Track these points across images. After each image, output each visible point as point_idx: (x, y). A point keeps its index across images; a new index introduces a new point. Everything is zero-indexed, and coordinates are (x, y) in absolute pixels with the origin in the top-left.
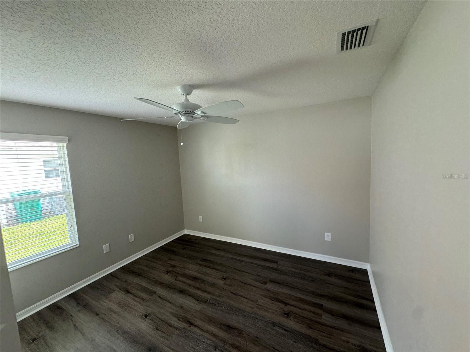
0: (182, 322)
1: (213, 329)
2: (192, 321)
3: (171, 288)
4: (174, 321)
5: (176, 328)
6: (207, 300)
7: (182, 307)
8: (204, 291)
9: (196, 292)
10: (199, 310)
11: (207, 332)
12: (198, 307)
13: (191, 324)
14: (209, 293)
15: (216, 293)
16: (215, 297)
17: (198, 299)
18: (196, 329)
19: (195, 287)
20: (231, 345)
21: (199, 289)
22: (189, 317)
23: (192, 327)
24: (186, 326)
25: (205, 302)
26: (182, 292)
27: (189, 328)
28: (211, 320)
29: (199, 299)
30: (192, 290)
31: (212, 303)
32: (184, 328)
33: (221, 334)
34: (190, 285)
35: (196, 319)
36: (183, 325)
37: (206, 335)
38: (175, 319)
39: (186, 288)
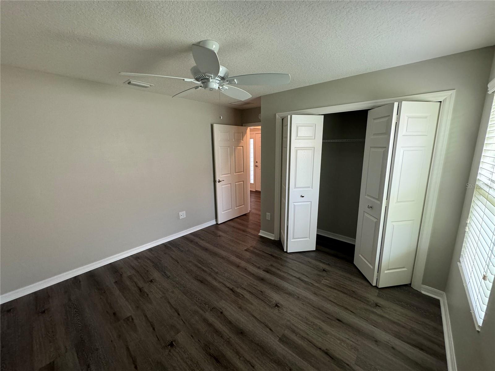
0: (239, 293)
1: (215, 283)
2: (230, 292)
3: (258, 345)
4: (247, 296)
5: (245, 289)
6: (211, 310)
7: (240, 308)
8: (210, 325)
9: (221, 326)
10: (223, 301)
11: (220, 282)
12: (223, 304)
13: (232, 290)
14: (205, 321)
15: (197, 318)
16: (201, 312)
17: (221, 314)
18: (228, 285)
19: (222, 337)
20: (206, 272)
21: (217, 332)
22: (233, 295)
23: (231, 287)
24: (236, 289)
25: (213, 309)
26: (241, 333)
27: (234, 287)
28: (214, 289)
29: (219, 314)
30: (227, 331)
31: (207, 306)
32: (238, 288)
33: (209, 279)
34: (228, 343)
35: (227, 292)
36: (239, 290)
37: (221, 281)
38: (246, 296)
39: (235, 339)
